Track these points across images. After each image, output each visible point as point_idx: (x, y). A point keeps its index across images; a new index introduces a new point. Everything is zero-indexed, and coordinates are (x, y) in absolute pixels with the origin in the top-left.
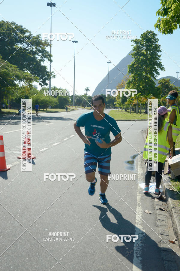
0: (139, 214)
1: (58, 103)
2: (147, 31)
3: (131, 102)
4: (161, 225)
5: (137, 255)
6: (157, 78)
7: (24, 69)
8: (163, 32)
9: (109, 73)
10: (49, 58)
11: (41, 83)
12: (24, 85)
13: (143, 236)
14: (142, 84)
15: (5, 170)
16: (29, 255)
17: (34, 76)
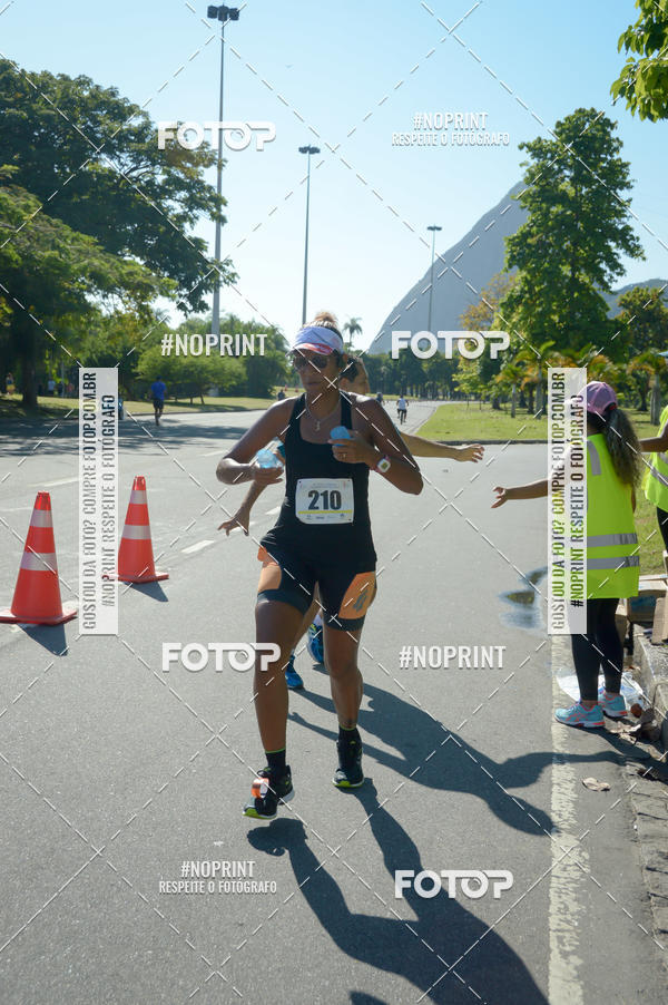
0: (562, 790)
1: (245, 378)
2: (581, 111)
3: (515, 374)
4: (647, 833)
5: (564, 945)
6: (614, 287)
7: (121, 250)
8: (647, 114)
9: (432, 268)
10: (214, 210)
11: (184, 301)
12: (121, 307)
13: (582, 877)
14: (557, 307)
15: (58, 620)
16: (156, 941)
17: (159, 277)
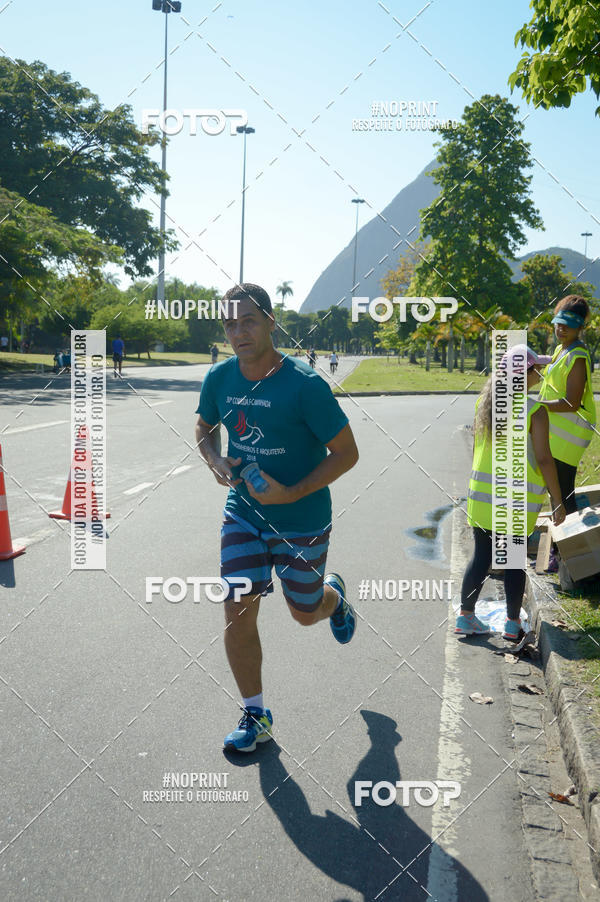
0: (451, 704)
1: (187, 335)
2: (486, 97)
3: (429, 331)
4: (524, 741)
5: (443, 839)
6: (517, 254)
7: (74, 219)
8: (539, 102)
10: (158, 184)
11: (131, 266)
12: (74, 272)
13: (462, 779)
14: (467, 272)
15: (8, 555)
16: (82, 841)
17: (108, 244)
